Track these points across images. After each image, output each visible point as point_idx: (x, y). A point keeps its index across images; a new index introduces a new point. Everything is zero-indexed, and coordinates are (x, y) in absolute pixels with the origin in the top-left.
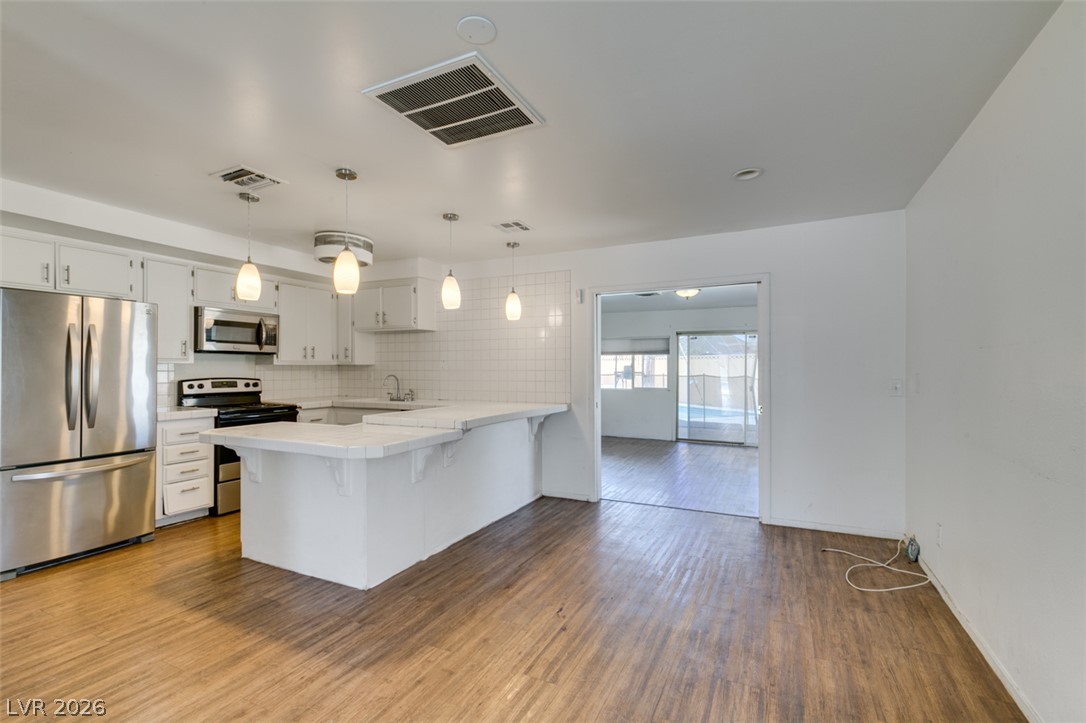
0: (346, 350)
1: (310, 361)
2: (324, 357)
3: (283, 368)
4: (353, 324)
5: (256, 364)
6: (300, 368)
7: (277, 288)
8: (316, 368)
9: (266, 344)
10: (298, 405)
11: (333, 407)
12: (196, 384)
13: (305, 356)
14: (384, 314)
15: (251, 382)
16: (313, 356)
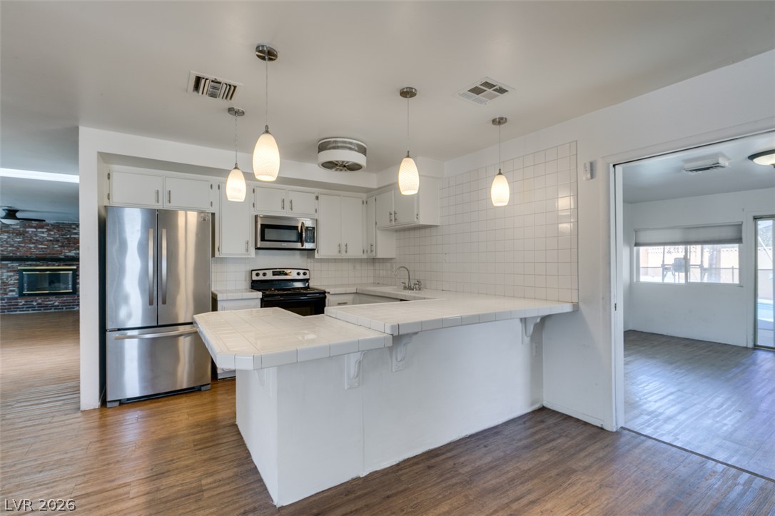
0: (372, 246)
1: (344, 256)
2: (356, 251)
3: (321, 261)
4: (376, 224)
5: (308, 258)
6: (335, 261)
7: (317, 198)
8: (348, 260)
9: (307, 242)
10: (327, 290)
11: (356, 293)
12: (261, 272)
13: (340, 251)
14: (395, 213)
15: (302, 272)
16: (346, 251)
